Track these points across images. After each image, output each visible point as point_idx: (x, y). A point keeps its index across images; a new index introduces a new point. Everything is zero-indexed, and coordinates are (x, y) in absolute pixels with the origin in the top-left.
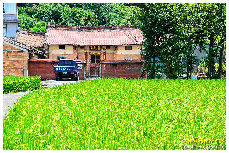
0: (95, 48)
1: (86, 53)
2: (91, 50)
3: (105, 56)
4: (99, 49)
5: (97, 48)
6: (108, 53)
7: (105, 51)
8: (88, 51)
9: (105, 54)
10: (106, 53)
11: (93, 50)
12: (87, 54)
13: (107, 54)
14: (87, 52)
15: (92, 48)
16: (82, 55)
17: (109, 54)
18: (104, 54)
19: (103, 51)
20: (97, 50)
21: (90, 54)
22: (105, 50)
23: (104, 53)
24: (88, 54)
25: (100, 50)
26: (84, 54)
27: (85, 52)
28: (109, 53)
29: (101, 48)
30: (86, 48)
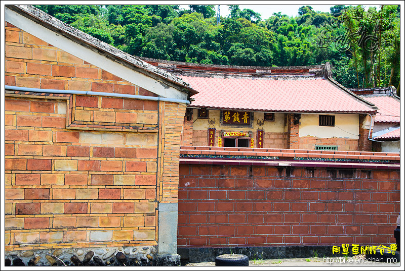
0: (236, 118)
1: (212, 132)
2: (225, 123)
3: (262, 141)
4: (246, 121)
5: (240, 119)
6: (270, 134)
7: (261, 128)
8: (218, 127)
9: (262, 137)
10: (263, 132)
11: (231, 123)
12: (213, 135)
13: (265, 136)
14: (214, 130)
15: (227, 118)
16: (202, 136)
17: (272, 136)
18: (259, 137)
19: (255, 128)
20: (241, 124)
21: (222, 136)
22: (261, 124)
23: (259, 132)
24: (216, 134)
25: (249, 125)
26: (206, 134)
27: (210, 130)
28: (272, 133)
29: (253, 120)
30: (211, 117)
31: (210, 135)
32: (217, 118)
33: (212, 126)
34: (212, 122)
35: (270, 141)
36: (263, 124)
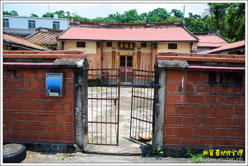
0: (126, 46)
7: (139, 51)
8: (117, 51)
13: (142, 55)
15: (122, 46)
17: (145, 55)
18: (138, 55)
20: (129, 49)
24: (116, 54)
25: (133, 49)
28: (145, 53)
29: (135, 47)
30: (113, 46)
31: (113, 54)
32: (116, 46)
33: (114, 50)
34: (114, 48)
35: (144, 57)
36: (140, 49)
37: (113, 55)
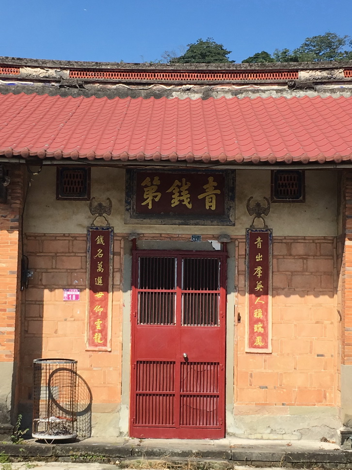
0: (180, 197)
1: (100, 240)
2: (143, 213)
3: (265, 265)
4: (211, 205)
5: (193, 200)
6: (289, 242)
7: (259, 224)
8: (120, 225)
9: (265, 251)
11: (163, 211)
13: (277, 249)
14: (107, 233)
15: (149, 199)
17: (299, 249)
18: (253, 251)
19: (241, 224)
20: (198, 214)
22: (259, 211)
24: (117, 246)
25: (221, 215)
26: (82, 246)
27: (94, 232)
28: (296, 240)
29: (233, 199)
30: (99, 195)
31: (95, 247)
32: (117, 197)
33: (100, 222)
34: (100, 210)
35: (291, 264)
36: (266, 211)
37: (94, 252)
